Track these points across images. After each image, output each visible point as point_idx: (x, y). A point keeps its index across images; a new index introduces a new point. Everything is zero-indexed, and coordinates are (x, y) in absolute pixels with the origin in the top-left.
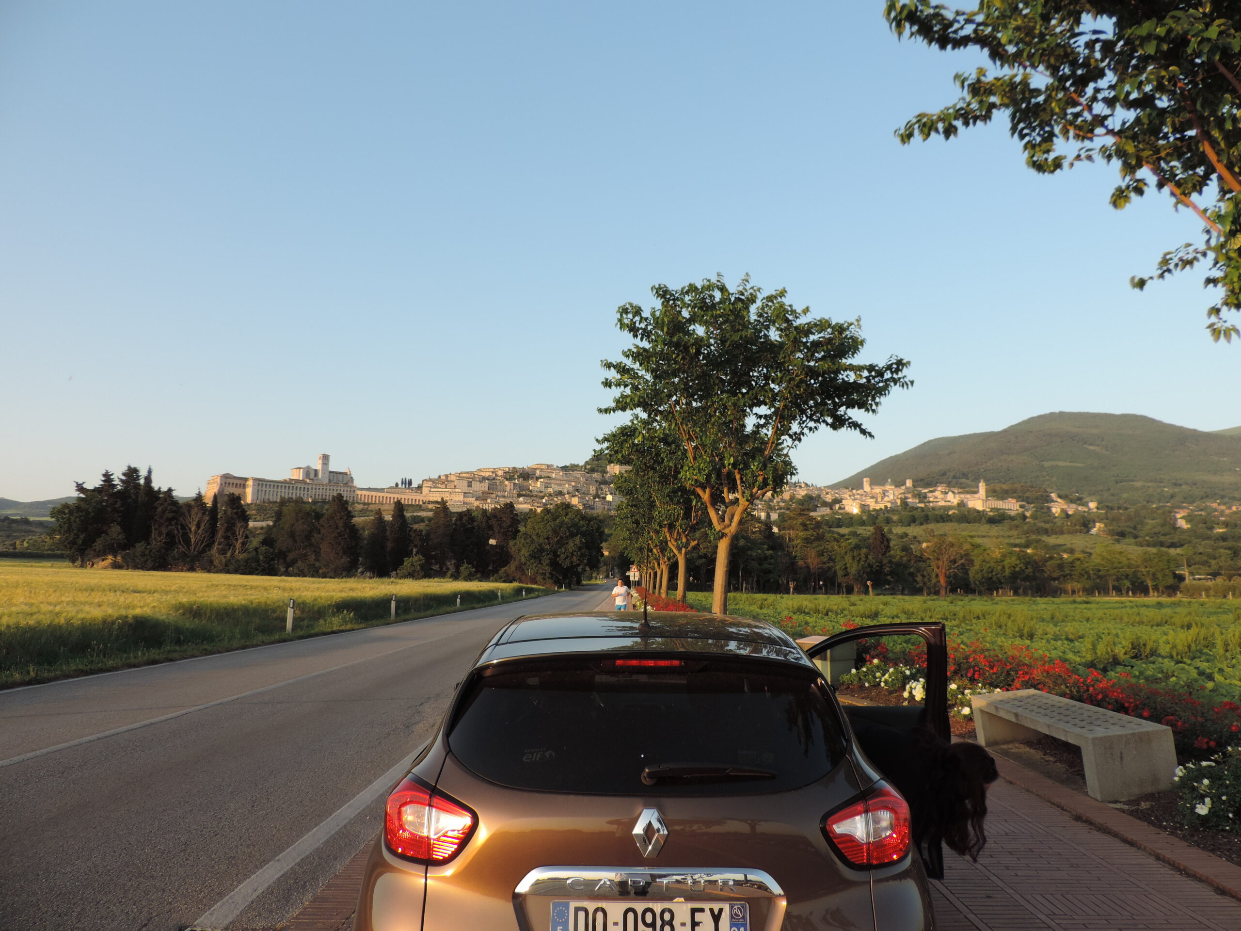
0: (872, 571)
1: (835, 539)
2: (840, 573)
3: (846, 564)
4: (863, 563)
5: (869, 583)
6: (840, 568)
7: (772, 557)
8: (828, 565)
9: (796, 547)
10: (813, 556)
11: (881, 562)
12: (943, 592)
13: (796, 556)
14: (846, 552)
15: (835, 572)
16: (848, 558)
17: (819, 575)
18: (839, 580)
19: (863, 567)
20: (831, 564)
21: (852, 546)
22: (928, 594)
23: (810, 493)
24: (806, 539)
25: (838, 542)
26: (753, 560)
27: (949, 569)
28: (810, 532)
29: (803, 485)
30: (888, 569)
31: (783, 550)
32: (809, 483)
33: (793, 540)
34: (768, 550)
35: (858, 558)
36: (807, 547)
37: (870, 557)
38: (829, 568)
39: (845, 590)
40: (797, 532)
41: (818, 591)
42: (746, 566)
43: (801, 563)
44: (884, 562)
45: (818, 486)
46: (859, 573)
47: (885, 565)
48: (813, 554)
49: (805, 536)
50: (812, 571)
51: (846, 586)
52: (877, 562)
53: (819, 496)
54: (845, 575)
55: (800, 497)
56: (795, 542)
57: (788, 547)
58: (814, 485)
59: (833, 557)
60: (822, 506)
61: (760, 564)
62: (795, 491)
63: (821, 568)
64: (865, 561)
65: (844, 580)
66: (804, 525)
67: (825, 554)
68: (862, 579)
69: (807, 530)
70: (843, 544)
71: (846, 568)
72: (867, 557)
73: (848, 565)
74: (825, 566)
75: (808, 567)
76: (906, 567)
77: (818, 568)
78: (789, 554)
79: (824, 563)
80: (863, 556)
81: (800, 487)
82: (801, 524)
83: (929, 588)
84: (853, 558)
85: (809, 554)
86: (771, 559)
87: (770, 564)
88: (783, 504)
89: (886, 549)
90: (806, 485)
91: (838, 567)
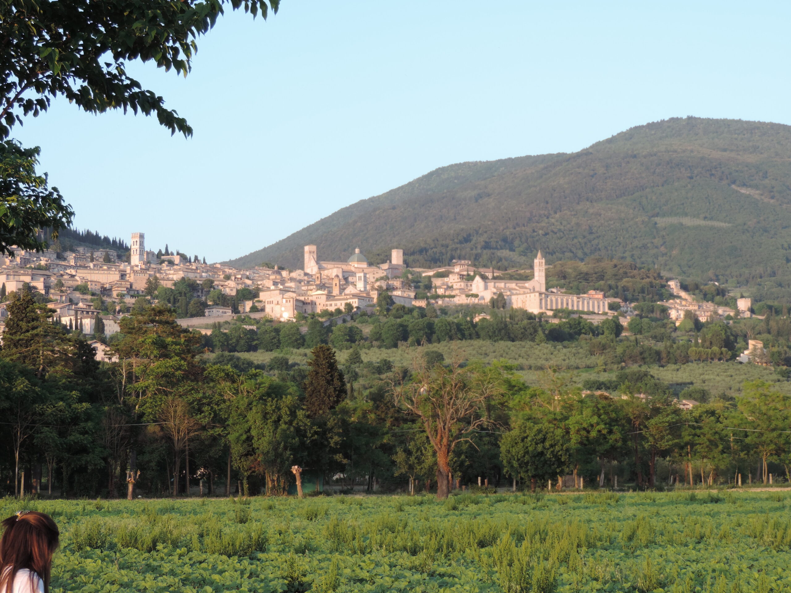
0: (302, 443)
1: (227, 375)
2: (236, 450)
3: (249, 430)
4: (284, 426)
5: (295, 469)
6: (238, 439)
7: (88, 417)
8: (211, 432)
9: (144, 393)
10: (179, 413)
11: (322, 425)
12: (442, 485)
13: (142, 415)
14: (250, 404)
15: (227, 449)
16: (254, 416)
17: (191, 455)
18: (235, 465)
19: (285, 436)
20: (218, 430)
21: (263, 390)
22: (418, 490)
23: (191, 276)
24: (165, 375)
25: (234, 382)
26: (47, 424)
27: (457, 437)
28: (174, 361)
29: (177, 259)
30: (336, 438)
31: (115, 400)
32: (190, 255)
33: (137, 378)
34: (80, 400)
35: (274, 417)
36: (166, 394)
37: (300, 414)
38: (214, 439)
39: (246, 486)
40: (146, 361)
41: (189, 490)
42: (31, 437)
43: (152, 428)
44: (330, 424)
45: (209, 262)
46: (276, 449)
47: (331, 430)
48: (179, 409)
49: (163, 370)
50: (178, 446)
51: (249, 477)
52: (313, 424)
53: (210, 283)
54: (247, 455)
55: (169, 285)
56: (141, 384)
57: (126, 394)
58: (201, 258)
59: (223, 416)
60: (216, 304)
61: (62, 434)
62: (159, 271)
63: (197, 438)
64: (290, 423)
65: (246, 463)
66: (160, 345)
67: (206, 408)
68: (282, 462)
69: (166, 356)
70: (245, 387)
71: (249, 439)
72: (293, 414)
73: (254, 433)
74: (204, 435)
75: (169, 438)
76: (374, 433)
77: (191, 440)
78: (129, 408)
79: (204, 428)
80: (285, 411)
81: (171, 263)
82: (154, 343)
83: (417, 478)
84: (265, 416)
85: (172, 410)
86: (86, 421)
87: (84, 433)
88: (133, 300)
89: (338, 396)
90: (183, 258)
91: (231, 437)
